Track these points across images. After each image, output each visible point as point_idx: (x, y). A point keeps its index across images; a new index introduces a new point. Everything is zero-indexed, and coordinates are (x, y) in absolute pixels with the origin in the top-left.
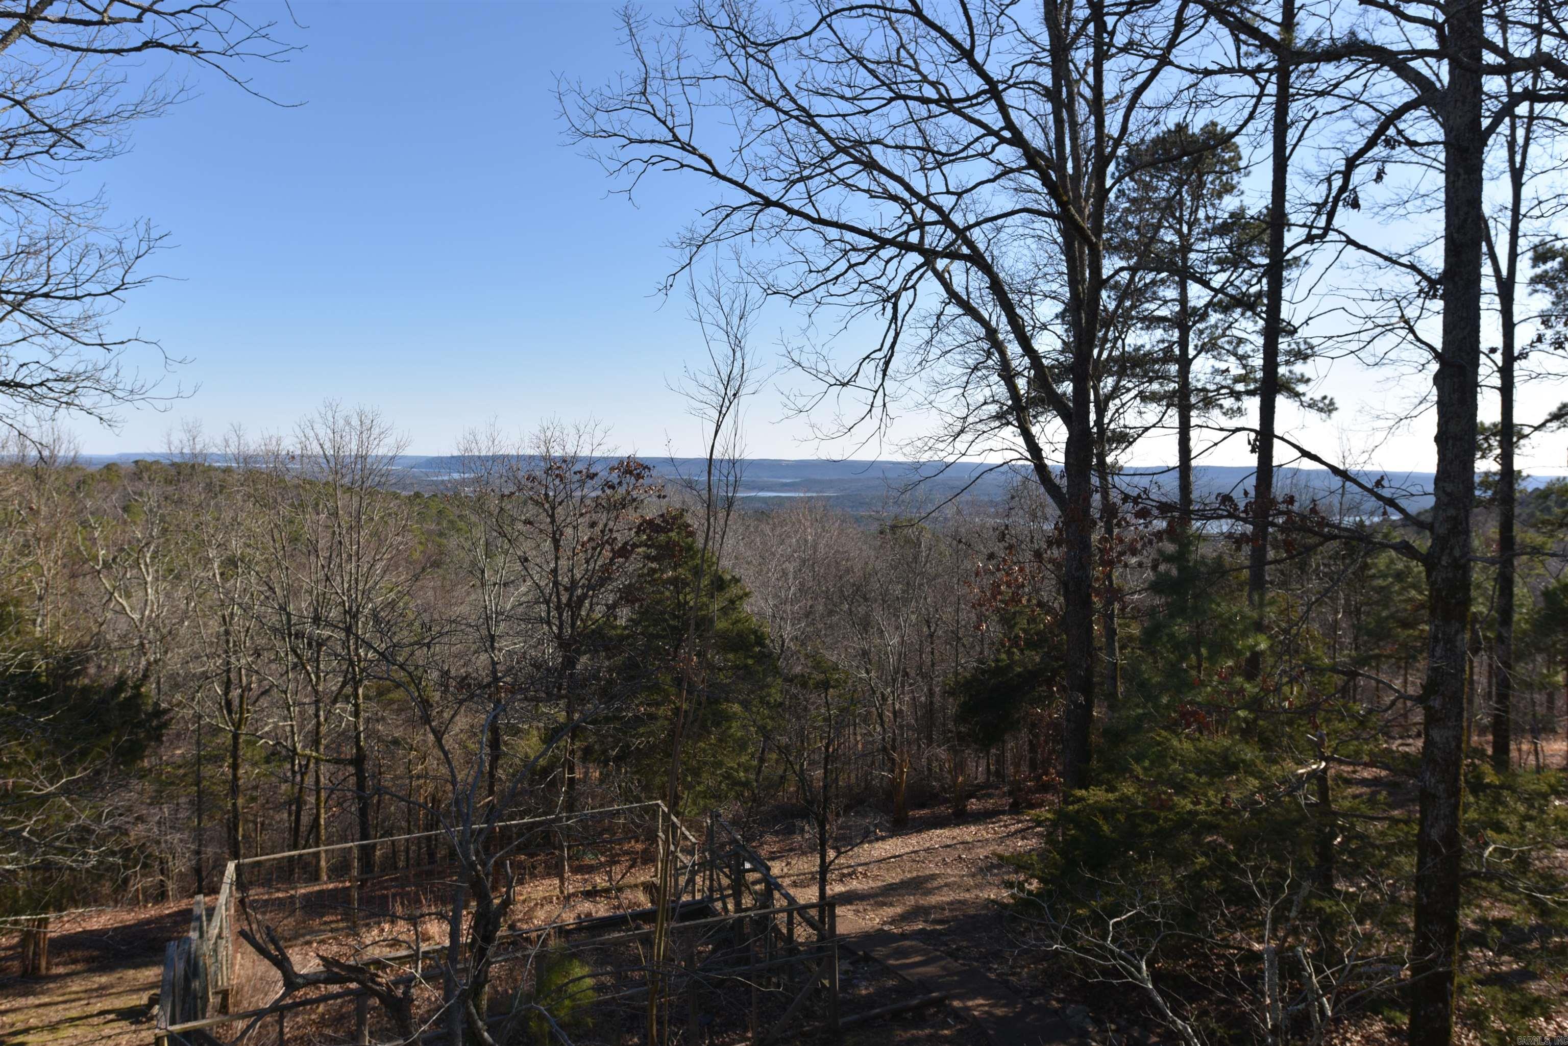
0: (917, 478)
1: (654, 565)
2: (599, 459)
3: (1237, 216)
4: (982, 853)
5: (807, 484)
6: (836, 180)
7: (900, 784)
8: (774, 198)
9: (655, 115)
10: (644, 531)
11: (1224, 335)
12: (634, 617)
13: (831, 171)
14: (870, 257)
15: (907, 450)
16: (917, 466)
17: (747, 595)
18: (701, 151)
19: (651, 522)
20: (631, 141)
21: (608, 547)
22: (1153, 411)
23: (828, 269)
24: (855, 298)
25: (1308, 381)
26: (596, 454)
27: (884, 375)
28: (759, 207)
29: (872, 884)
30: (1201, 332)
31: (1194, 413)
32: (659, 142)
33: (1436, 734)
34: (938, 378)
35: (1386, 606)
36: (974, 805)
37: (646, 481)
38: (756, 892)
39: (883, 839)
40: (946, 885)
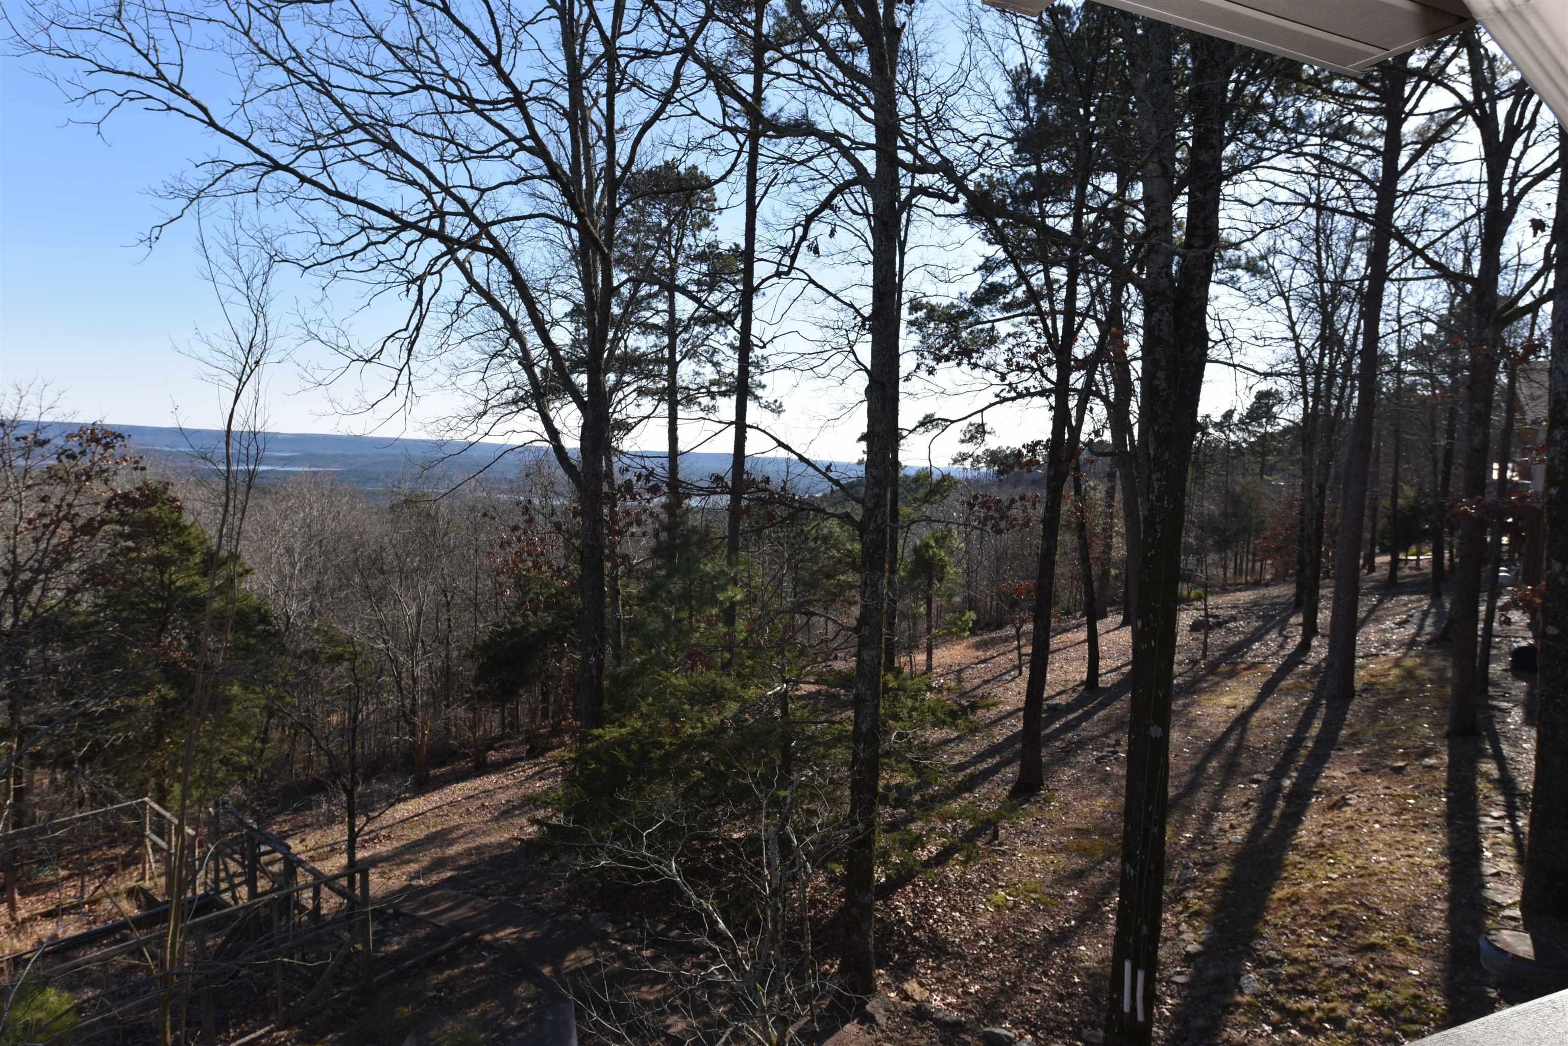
0: (441, 455)
1: (130, 543)
2: (50, 425)
3: (713, 246)
4: (502, 797)
5: (312, 459)
6: (350, 155)
7: (421, 746)
8: (283, 162)
9: (133, 46)
10: (117, 505)
11: (702, 344)
12: (99, 601)
13: (345, 145)
14: (390, 237)
15: (430, 428)
16: (440, 445)
17: (247, 572)
18: (194, 96)
19: (126, 497)
20: (102, 68)
21: (66, 525)
22: (647, 404)
23: (342, 243)
24: (377, 276)
25: (764, 387)
26: (46, 418)
27: (409, 354)
28: (264, 169)
29: (396, 844)
30: (685, 341)
31: (680, 407)
32: (138, 76)
33: (865, 655)
34: (457, 362)
35: (816, 563)
36: (493, 756)
37: (118, 450)
38: (273, 874)
39: (405, 800)
40: (471, 832)
